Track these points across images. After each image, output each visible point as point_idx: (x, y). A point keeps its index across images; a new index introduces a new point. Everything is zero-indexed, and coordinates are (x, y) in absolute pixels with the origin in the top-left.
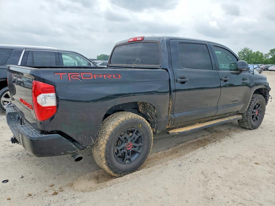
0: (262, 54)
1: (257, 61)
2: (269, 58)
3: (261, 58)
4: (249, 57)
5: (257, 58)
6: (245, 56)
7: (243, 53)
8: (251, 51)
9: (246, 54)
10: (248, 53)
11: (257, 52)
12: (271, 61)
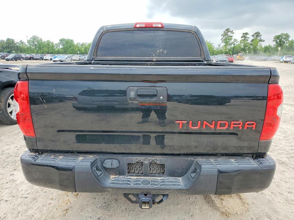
0: (52, 43)
1: (50, 51)
2: (60, 47)
3: (53, 48)
4: (40, 46)
5: (49, 48)
6: (36, 45)
7: (33, 42)
8: (41, 40)
9: (36, 43)
10: (38, 42)
11: (47, 41)
12: (62, 51)
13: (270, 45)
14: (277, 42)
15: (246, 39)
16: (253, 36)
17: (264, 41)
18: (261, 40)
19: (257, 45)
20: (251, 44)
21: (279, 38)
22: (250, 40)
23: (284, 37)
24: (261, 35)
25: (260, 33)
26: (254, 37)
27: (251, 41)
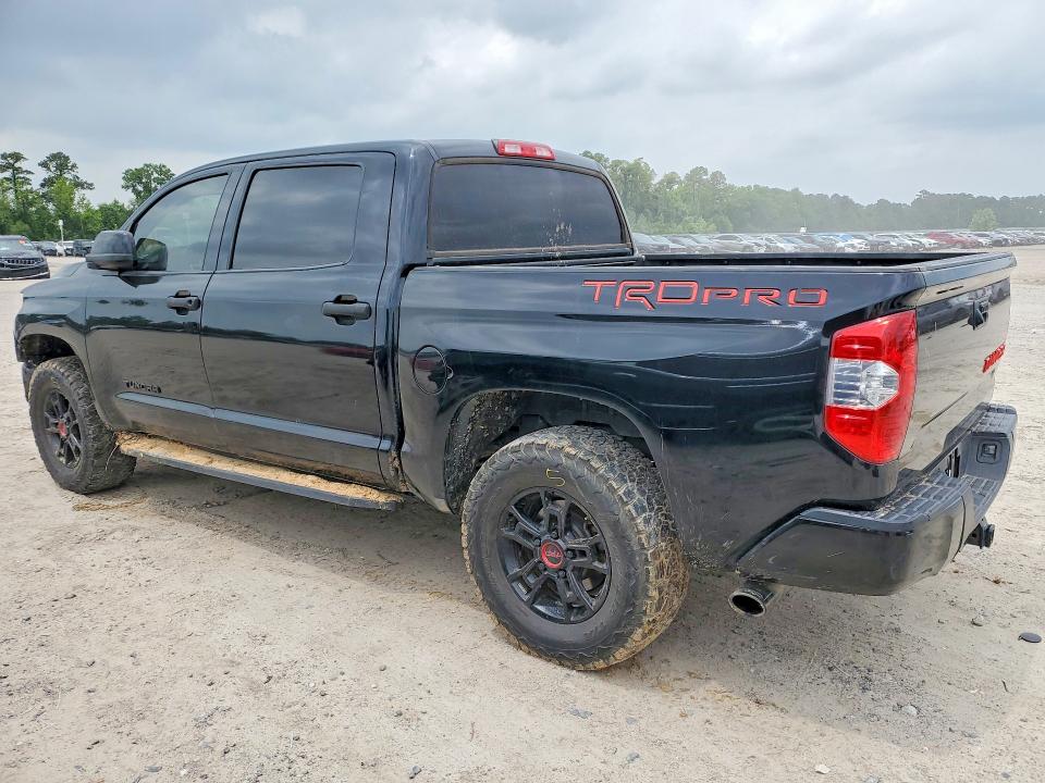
13: (116, 202)
14: (137, 193)
15: (22, 176)
16: (44, 165)
17: (90, 186)
18: (79, 185)
19: (72, 200)
20: (44, 196)
21: (140, 179)
22: (36, 182)
23: (156, 175)
24: (74, 166)
25: (67, 158)
26: (49, 169)
27: (43, 185)
